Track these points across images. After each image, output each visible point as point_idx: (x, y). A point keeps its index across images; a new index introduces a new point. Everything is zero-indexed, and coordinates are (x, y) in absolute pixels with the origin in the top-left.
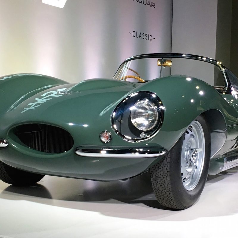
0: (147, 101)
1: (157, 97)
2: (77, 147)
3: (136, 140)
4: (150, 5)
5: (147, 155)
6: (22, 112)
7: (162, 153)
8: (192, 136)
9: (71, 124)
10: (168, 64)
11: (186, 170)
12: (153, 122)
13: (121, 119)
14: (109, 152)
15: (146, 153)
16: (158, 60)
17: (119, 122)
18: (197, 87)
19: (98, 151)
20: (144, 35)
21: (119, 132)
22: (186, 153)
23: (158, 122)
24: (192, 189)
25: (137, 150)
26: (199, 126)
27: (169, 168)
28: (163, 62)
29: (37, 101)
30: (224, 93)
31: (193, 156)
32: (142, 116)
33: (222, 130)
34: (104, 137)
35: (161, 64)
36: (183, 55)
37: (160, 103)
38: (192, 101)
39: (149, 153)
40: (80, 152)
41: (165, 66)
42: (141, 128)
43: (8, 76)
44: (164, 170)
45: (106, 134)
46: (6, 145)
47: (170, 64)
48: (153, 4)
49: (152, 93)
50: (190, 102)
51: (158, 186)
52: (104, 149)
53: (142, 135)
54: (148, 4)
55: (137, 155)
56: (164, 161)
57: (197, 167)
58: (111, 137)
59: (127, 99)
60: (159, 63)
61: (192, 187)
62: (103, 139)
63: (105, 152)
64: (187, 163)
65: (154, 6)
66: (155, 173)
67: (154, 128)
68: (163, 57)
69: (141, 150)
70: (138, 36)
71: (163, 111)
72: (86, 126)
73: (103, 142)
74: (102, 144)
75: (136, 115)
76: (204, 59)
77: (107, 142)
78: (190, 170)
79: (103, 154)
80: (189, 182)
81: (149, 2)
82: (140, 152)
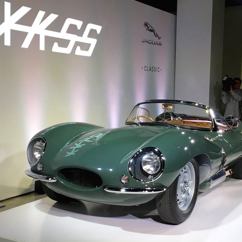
0: (152, 153)
1: (159, 151)
2: (105, 186)
3: (146, 181)
4: (157, 44)
5: (153, 192)
6: (66, 156)
7: (163, 190)
8: (185, 172)
9: (100, 169)
10: (170, 107)
11: (181, 196)
12: (157, 167)
13: (135, 164)
14: (127, 190)
15: (153, 191)
16: (163, 104)
17: (134, 165)
18: (190, 138)
19: (119, 189)
20: (153, 68)
21: (134, 176)
22: (181, 185)
23: (161, 168)
24: (185, 209)
25: (147, 189)
26: (190, 164)
27: (168, 199)
28: (166, 106)
29: (76, 146)
30: (211, 131)
31: (186, 187)
32: (149, 164)
33: (207, 164)
34: (124, 180)
35: (164, 108)
36: (181, 102)
37: (162, 155)
38: (186, 148)
39: (155, 191)
40: (107, 190)
41: (167, 109)
42: (150, 172)
43: (55, 126)
44: (165, 200)
45: (125, 178)
46: (56, 181)
47: (171, 107)
48: (160, 43)
49: (155, 148)
50: (184, 150)
51: (161, 210)
52: (123, 188)
53: (150, 177)
54: (156, 44)
55: (147, 192)
56: (165, 193)
57: (189, 194)
58: (128, 179)
59: (138, 153)
60: (163, 107)
61: (185, 208)
62: (123, 181)
63: (124, 190)
64: (182, 191)
65: (161, 44)
66: (159, 202)
67: (158, 172)
68: (166, 102)
69: (149, 189)
70: (149, 70)
71: (163, 161)
72: (111, 170)
73: (123, 183)
74: (122, 184)
75: (146, 163)
76: (197, 104)
77: (126, 183)
78: (184, 196)
79: (123, 191)
80: (183, 205)
81: (157, 42)
82: (149, 191)
